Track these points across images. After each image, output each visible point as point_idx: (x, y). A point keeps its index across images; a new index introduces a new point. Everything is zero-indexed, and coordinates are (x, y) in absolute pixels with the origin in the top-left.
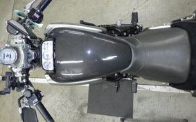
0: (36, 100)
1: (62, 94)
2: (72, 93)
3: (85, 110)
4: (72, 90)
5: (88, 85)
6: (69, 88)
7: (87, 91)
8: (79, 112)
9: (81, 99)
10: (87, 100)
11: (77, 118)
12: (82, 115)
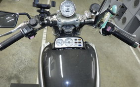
0: (26, 32)
1: (32, 60)
2: (31, 69)
3: (14, 81)
4: (34, 68)
5: (38, 83)
6: (36, 66)
7: (32, 82)
8: (13, 75)
9: (25, 77)
10: (23, 83)
11: (7, 74)
12: (10, 79)
